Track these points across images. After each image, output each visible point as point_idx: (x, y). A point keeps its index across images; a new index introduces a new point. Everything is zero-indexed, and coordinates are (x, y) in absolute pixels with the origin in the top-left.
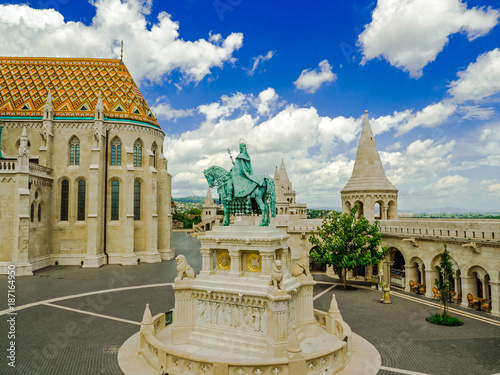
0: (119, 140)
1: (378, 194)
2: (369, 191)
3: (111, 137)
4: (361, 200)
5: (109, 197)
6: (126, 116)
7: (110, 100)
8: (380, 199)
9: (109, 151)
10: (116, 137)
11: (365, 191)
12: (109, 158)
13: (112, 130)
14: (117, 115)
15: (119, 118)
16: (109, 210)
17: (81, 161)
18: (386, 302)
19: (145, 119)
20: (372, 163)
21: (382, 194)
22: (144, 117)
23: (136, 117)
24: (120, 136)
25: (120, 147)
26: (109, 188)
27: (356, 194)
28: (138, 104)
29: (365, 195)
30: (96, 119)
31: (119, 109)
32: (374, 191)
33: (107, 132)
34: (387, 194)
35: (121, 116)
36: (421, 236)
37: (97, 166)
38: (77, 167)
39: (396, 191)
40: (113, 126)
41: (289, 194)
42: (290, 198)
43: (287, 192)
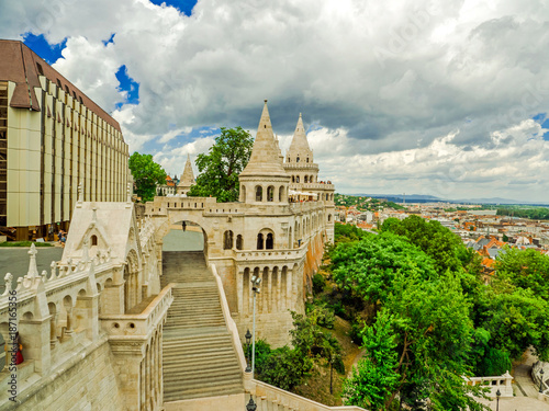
41: (307, 169)
42: (309, 174)
43: (305, 165)
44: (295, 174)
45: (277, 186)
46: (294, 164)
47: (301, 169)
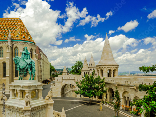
0: (17, 48)
1: (109, 67)
2: (105, 65)
3: (14, 47)
4: (103, 69)
5: (14, 69)
6: (20, 39)
7: (14, 33)
8: (110, 69)
9: (14, 52)
10: (16, 47)
11: (104, 66)
12: (14, 55)
13: (15, 44)
14: (16, 39)
15: (17, 40)
16: (14, 73)
17: (4, 56)
18: (101, 110)
19: (27, 40)
20: (108, 54)
21: (111, 67)
22: (27, 39)
23: (24, 39)
24: (17, 46)
25: (18, 50)
26: (14, 66)
27: (100, 67)
28: (25, 34)
29: (104, 67)
30: (8, 40)
31: (17, 36)
32: (107, 65)
33: (13, 45)
34: (113, 67)
35: (18, 39)
36: (119, 83)
37: (8, 58)
38: (3, 58)
39: (118, 65)
40: (15, 43)
41: (94, 67)
42: (94, 68)
43: (93, 66)
44: (91, 68)
45: (88, 72)
46: (91, 66)
47: (92, 67)
